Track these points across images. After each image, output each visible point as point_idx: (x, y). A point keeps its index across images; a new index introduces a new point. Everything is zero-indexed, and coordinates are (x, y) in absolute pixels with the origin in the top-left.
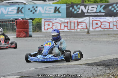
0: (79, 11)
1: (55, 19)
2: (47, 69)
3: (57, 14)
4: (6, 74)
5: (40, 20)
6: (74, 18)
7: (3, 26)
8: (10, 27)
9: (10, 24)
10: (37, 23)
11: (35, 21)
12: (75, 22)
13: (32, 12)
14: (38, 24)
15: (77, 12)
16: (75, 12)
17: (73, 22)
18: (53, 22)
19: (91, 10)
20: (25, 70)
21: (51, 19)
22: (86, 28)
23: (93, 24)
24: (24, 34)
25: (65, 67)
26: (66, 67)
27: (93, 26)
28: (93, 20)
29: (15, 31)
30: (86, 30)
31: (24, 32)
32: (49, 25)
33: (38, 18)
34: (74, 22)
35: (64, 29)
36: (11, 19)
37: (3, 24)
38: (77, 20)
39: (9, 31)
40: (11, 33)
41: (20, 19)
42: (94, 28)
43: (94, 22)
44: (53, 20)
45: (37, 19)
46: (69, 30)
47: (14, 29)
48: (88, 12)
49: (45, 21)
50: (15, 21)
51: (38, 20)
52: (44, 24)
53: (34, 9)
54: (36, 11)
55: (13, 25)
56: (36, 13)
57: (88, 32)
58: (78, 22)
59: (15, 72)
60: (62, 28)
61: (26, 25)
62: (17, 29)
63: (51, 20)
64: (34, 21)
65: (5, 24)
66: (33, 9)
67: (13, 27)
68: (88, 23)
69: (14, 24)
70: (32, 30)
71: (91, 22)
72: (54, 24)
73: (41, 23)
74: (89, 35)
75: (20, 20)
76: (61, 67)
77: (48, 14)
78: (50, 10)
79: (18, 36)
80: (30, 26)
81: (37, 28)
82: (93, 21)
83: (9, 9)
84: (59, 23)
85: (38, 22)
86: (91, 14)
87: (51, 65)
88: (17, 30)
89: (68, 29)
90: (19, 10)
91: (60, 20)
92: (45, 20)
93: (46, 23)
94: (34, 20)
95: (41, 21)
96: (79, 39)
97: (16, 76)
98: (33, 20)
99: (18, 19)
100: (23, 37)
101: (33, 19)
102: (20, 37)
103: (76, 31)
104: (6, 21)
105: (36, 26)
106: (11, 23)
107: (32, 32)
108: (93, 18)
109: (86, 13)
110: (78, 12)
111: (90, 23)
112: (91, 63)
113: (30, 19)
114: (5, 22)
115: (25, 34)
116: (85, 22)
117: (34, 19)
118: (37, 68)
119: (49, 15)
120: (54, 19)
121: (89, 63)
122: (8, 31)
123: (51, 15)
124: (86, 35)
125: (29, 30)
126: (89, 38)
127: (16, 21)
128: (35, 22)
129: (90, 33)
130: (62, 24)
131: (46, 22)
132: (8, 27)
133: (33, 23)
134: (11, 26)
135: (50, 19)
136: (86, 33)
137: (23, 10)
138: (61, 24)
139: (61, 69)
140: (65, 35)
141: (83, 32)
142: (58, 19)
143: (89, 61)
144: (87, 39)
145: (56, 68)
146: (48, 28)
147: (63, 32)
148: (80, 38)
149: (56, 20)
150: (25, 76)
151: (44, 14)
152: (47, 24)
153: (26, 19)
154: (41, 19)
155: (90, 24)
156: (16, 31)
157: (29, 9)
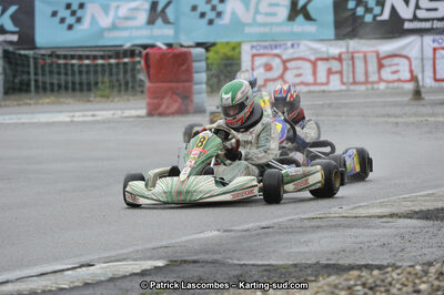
0: (381, 14)
1: (293, 45)
2: (266, 233)
3: (300, 25)
4: (113, 253)
5: (234, 49)
6: (362, 41)
7: (96, 72)
8: (121, 76)
9: (121, 66)
10: (222, 59)
11: (217, 53)
12: (369, 55)
13: (205, 20)
14: (226, 65)
15: (375, 17)
16: (369, 18)
17: (361, 55)
18: (285, 57)
19: (428, 10)
20: (184, 239)
21: (278, 43)
22: (408, 76)
23: (437, 61)
24: (176, 101)
25: (335, 226)
26: (340, 225)
27: (437, 68)
28: (436, 45)
29: (142, 92)
30: (410, 86)
31: (177, 94)
32: (268, 68)
33: (228, 43)
34: (365, 57)
35: (327, 83)
36: (127, 46)
37: (97, 65)
38: (375, 49)
39: (119, 91)
40: (126, 97)
41: (159, 44)
42: (438, 77)
43: (437, 55)
44: (285, 49)
45: (222, 44)
46: (344, 87)
47: (137, 85)
48: (415, 18)
49: (255, 51)
50: (140, 53)
51: (226, 51)
52: (250, 63)
53: (214, 8)
54: (219, 14)
55: (133, 69)
56: (218, 22)
57: (417, 94)
58: (378, 54)
59: (148, 246)
60: (319, 81)
61: (183, 68)
62: (147, 84)
63: (276, 47)
64: (211, 54)
65: (103, 65)
66: (209, 7)
67: (134, 77)
68: (416, 58)
69: (138, 67)
70: (204, 86)
71: (429, 53)
72: (288, 65)
73: (239, 59)
74: (422, 102)
75: (160, 48)
76: (318, 227)
77: (265, 25)
78: (274, 9)
79: (154, 111)
80: (197, 72)
81: (222, 77)
82: (435, 49)
83: (118, 7)
84: (309, 60)
85: (228, 58)
86: (427, 25)
87: (281, 220)
88: (149, 88)
89: (343, 83)
90: (156, 14)
91: (312, 49)
92: (253, 47)
93: (259, 61)
94: (213, 49)
95: (240, 53)
96: (383, 119)
97: (151, 258)
98: (207, 49)
99: (153, 46)
100: (173, 114)
101: (207, 46)
102: (161, 115)
103: (373, 89)
104: (107, 53)
105: (221, 71)
106: (126, 60)
107: (205, 95)
108: (434, 41)
109: (410, 21)
110: (379, 18)
111: (422, 59)
112: (431, 208)
113: (199, 45)
114: (102, 57)
115: (180, 100)
116: (404, 53)
117: (214, 44)
118: (231, 231)
119: (267, 30)
120: (289, 44)
121: (424, 208)
122: (116, 89)
123: (277, 30)
124: (408, 104)
125: (196, 87)
126: (423, 116)
127: (144, 52)
128: (216, 56)
129: (423, 95)
130: (319, 63)
131: (256, 58)
132: (114, 78)
133: (207, 58)
134: (125, 72)
135: (273, 43)
136: (410, 96)
137: (170, 12)
138: (314, 64)
139: (320, 234)
140: (330, 105)
141: (399, 94)
142: (301, 46)
143: (425, 201)
144: (413, 119)
145: (303, 230)
146: (266, 81)
147: (324, 92)
148: (389, 116)
149: (296, 49)
150: (185, 261)
151: (250, 25)
152: (260, 66)
153: (182, 46)
154: (239, 44)
155: (425, 62)
156: (145, 90)
157: (194, 8)
